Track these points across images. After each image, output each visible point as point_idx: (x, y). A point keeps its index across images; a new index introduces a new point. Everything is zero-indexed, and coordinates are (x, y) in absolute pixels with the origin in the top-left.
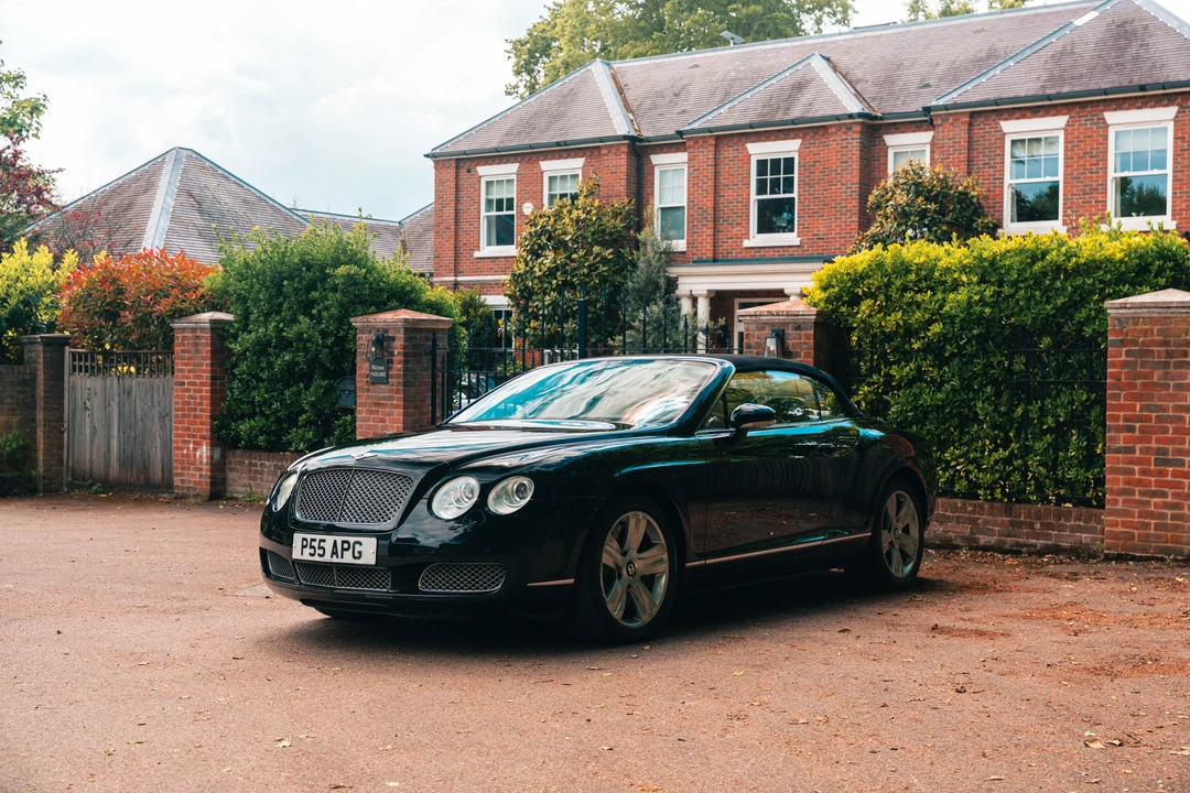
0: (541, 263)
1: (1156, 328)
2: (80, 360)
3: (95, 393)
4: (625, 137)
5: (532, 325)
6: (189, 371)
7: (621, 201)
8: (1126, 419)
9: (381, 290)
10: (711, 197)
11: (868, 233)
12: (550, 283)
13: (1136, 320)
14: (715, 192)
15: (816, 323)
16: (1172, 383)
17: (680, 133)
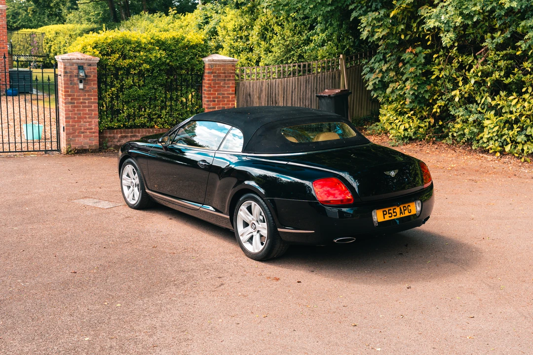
1: (222, 68)
8: (213, 98)
13: (216, 65)
15: (97, 63)
16: (226, 86)
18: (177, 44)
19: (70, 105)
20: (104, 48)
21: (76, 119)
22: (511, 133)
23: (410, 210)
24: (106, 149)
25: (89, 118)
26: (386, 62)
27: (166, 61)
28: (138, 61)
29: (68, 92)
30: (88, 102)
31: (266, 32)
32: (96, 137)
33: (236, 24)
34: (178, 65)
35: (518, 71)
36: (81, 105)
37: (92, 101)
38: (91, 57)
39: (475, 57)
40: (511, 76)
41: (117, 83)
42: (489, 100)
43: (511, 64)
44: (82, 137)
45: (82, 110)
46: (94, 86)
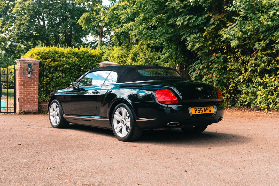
18: (84, 55)
19: (23, 86)
20: (43, 55)
21: (26, 94)
22: (272, 97)
23: (210, 110)
24: (42, 112)
25: (33, 94)
26: (202, 64)
27: (78, 63)
28: (62, 63)
29: (22, 79)
30: (33, 85)
31: (136, 57)
32: (37, 105)
33: (119, 54)
34: (85, 66)
35: (274, 62)
36: (29, 87)
37: (35, 84)
38: (36, 60)
39: (251, 57)
40: (271, 65)
41: (50, 75)
42: (260, 80)
43: (270, 59)
44: (29, 105)
45: (29, 89)
46: (37, 76)
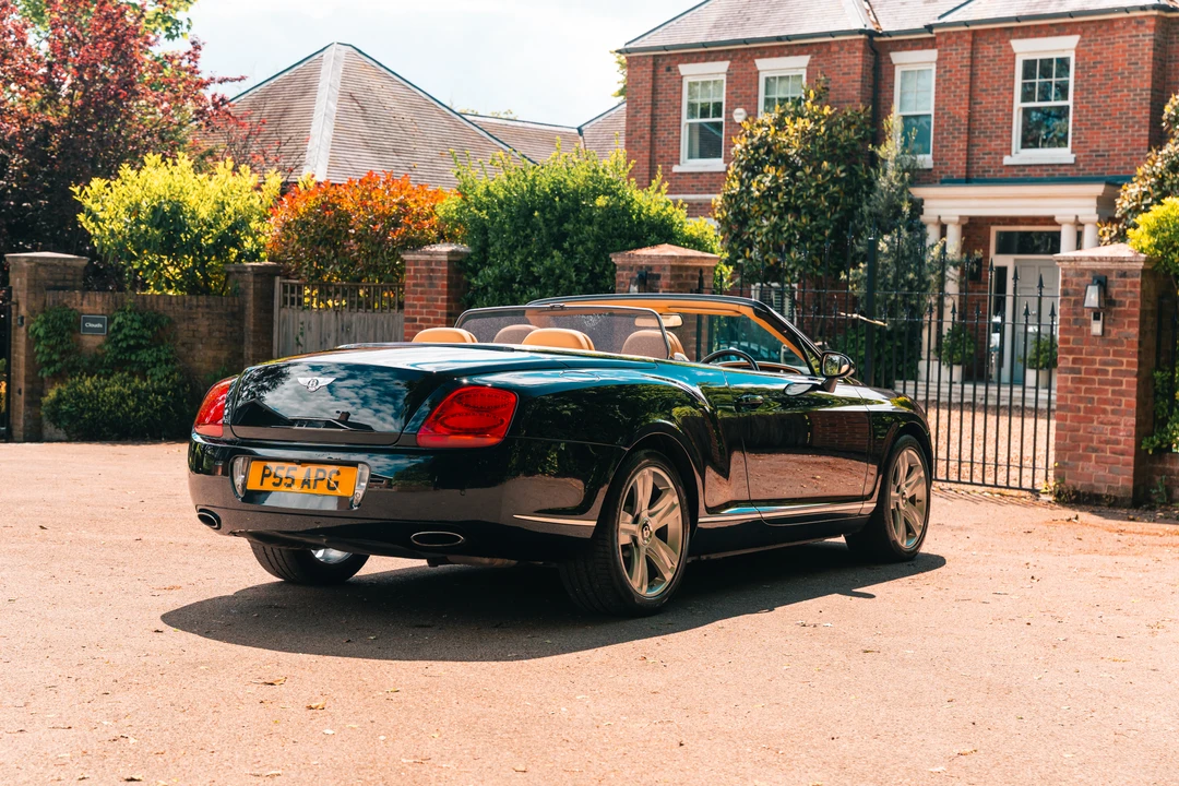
0: (760, 182)
2: (292, 292)
3: (310, 328)
4: (861, 32)
5: (747, 254)
6: (422, 307)
7: (858, 107)
9: (641, 223)
10: (965, 104)
11: (1165, 152)
12: (771, 206)
14: (970, 99)
15: (1144, 271)
17: (929, 28)
19: (1070, 376)
21: (1082, 414)
24: (1163, 504)
25: (1113, 412)
29: (1068, 341)
30: (1114, 371)
32: (1128, 464)
36: (1096, 378)
37: (1124, 368)
44: (1093, 463)
45: (1099, 391)
46: (1131, 330)
